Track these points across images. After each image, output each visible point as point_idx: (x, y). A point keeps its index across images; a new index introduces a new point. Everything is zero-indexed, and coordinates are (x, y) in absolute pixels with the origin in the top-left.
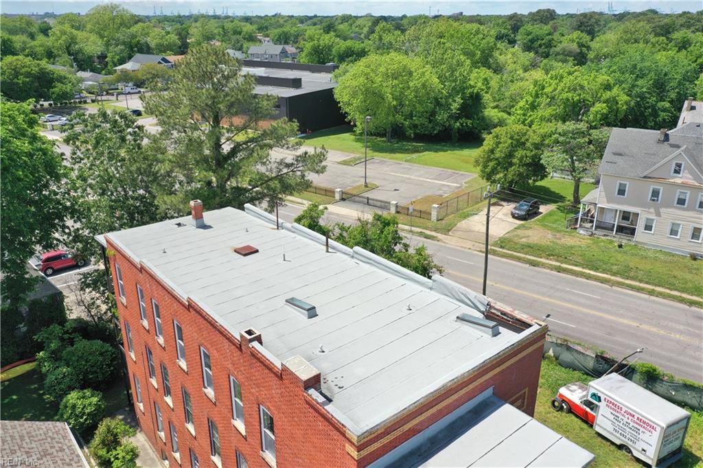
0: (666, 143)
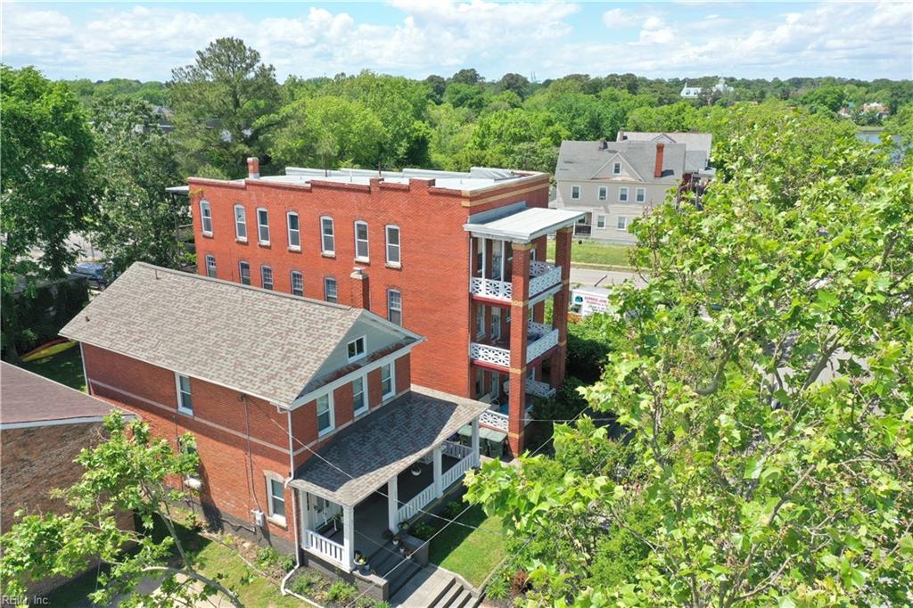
0: (605, 151)
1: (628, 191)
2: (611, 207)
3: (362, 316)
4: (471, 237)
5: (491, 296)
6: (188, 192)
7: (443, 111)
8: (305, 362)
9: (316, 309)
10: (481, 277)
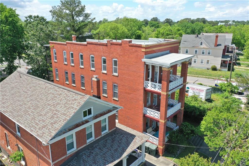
0: (198, 37)
1: (205, 51)
2: (198, 56)
3: (89, 98)
4: (145, 64)
5: (153, 89)
6: (49, 46)
7: (147, 28)
8: (59, 121)
9: (71, 94)
10: (149, 81)
